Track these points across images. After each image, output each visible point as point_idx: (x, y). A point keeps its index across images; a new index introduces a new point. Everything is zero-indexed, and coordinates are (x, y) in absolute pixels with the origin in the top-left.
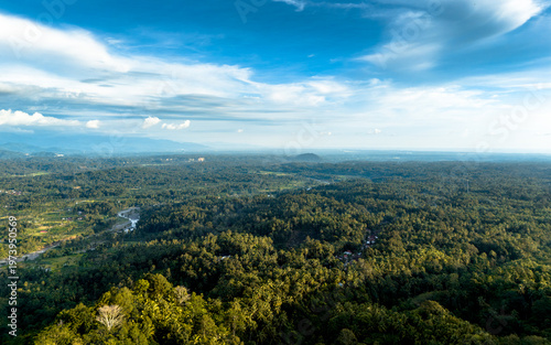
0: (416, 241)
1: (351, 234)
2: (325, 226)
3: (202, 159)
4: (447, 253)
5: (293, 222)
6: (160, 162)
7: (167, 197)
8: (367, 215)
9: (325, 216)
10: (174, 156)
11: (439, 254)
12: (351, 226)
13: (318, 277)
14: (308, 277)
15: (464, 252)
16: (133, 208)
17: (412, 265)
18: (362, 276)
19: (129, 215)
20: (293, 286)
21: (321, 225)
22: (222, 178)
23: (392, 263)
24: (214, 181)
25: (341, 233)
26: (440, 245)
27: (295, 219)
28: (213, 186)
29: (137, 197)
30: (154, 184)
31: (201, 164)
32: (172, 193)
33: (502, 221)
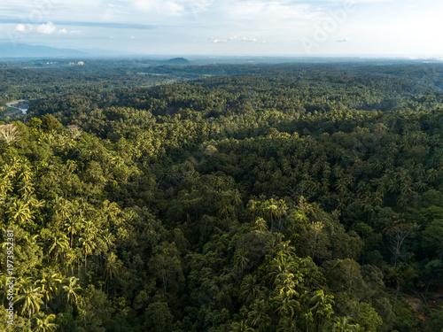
0: (262, 107)
1: (214, 106)
2: (194, 102)
3: (82, 63)
4: (284, 113)
5: (168, 101)
6: (41, 65)
7: (53, 91)
8: (227, 94)
9: (194, 96)
10: (54, 61)
11: (278, 113)
12: (215, 101)
13: (189, 127)
14: (182, 127)
15: (296, 111)
16: (22, 100)
17: (260, 120)
18: (223, 127)
19: (19, 105)
20: (169, 133)
21: (190, 101)
22: (103, 78)
23: (245, 119)
24: (95, 80)
25: (206, 105)
26: (280, 108)
27: (170, 98)
28: (95, 83)
29: (24, 92)
30: (39, 82)
31: (81, 66)
32: (57, 88)
33: (324, 94)
